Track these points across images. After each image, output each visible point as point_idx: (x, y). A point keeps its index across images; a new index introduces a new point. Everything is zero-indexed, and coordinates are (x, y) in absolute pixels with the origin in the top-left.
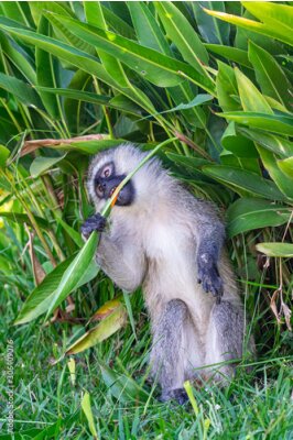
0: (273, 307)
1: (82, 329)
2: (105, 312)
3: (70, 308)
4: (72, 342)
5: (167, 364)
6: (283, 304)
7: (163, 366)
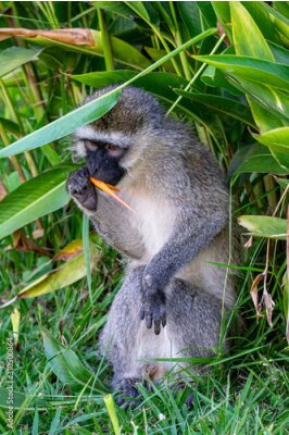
0: (254, 296)
1: (49, 263)
2: (73, 251)
3: (38, 233)
4: (34, 278)
5: (121, 346)
6: (265, 293)
7: (115, 346)
